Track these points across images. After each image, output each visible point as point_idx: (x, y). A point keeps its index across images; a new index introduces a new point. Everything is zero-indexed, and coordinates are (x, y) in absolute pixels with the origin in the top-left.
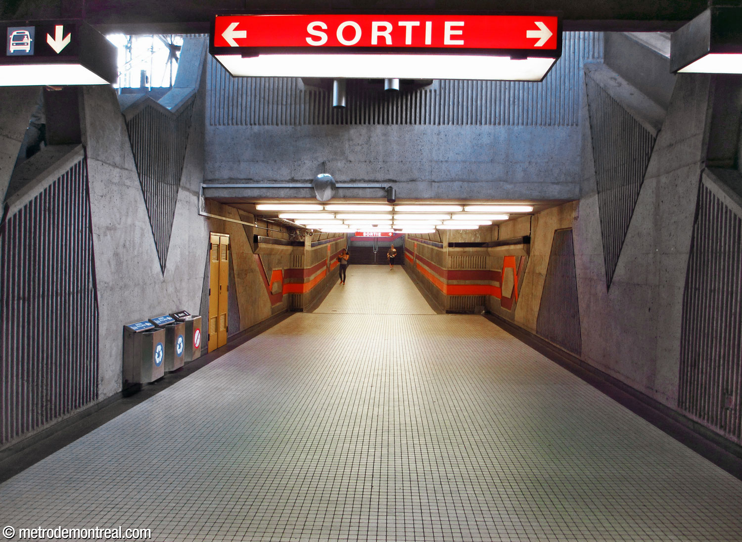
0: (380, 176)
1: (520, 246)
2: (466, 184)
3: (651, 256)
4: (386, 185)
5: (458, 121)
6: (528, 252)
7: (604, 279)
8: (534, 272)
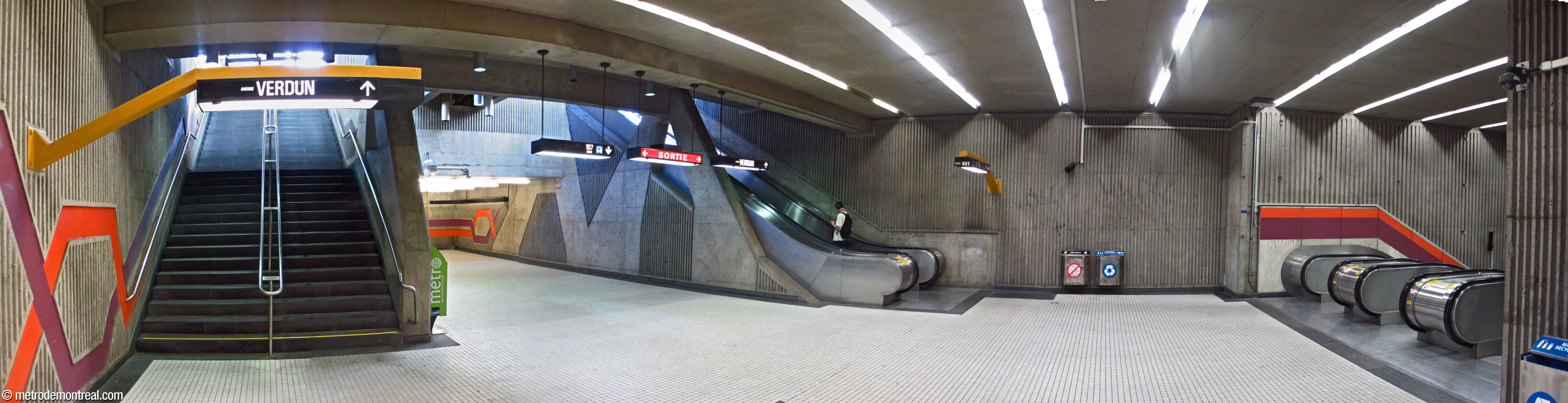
0: (460, 163)
1: (502, 203)
2: (506, 168)
3: (620, 208)
4: (464, 168)
5: (502, 131)
6: (507, 207)
7: (585, 220)
8: (514, 219)
